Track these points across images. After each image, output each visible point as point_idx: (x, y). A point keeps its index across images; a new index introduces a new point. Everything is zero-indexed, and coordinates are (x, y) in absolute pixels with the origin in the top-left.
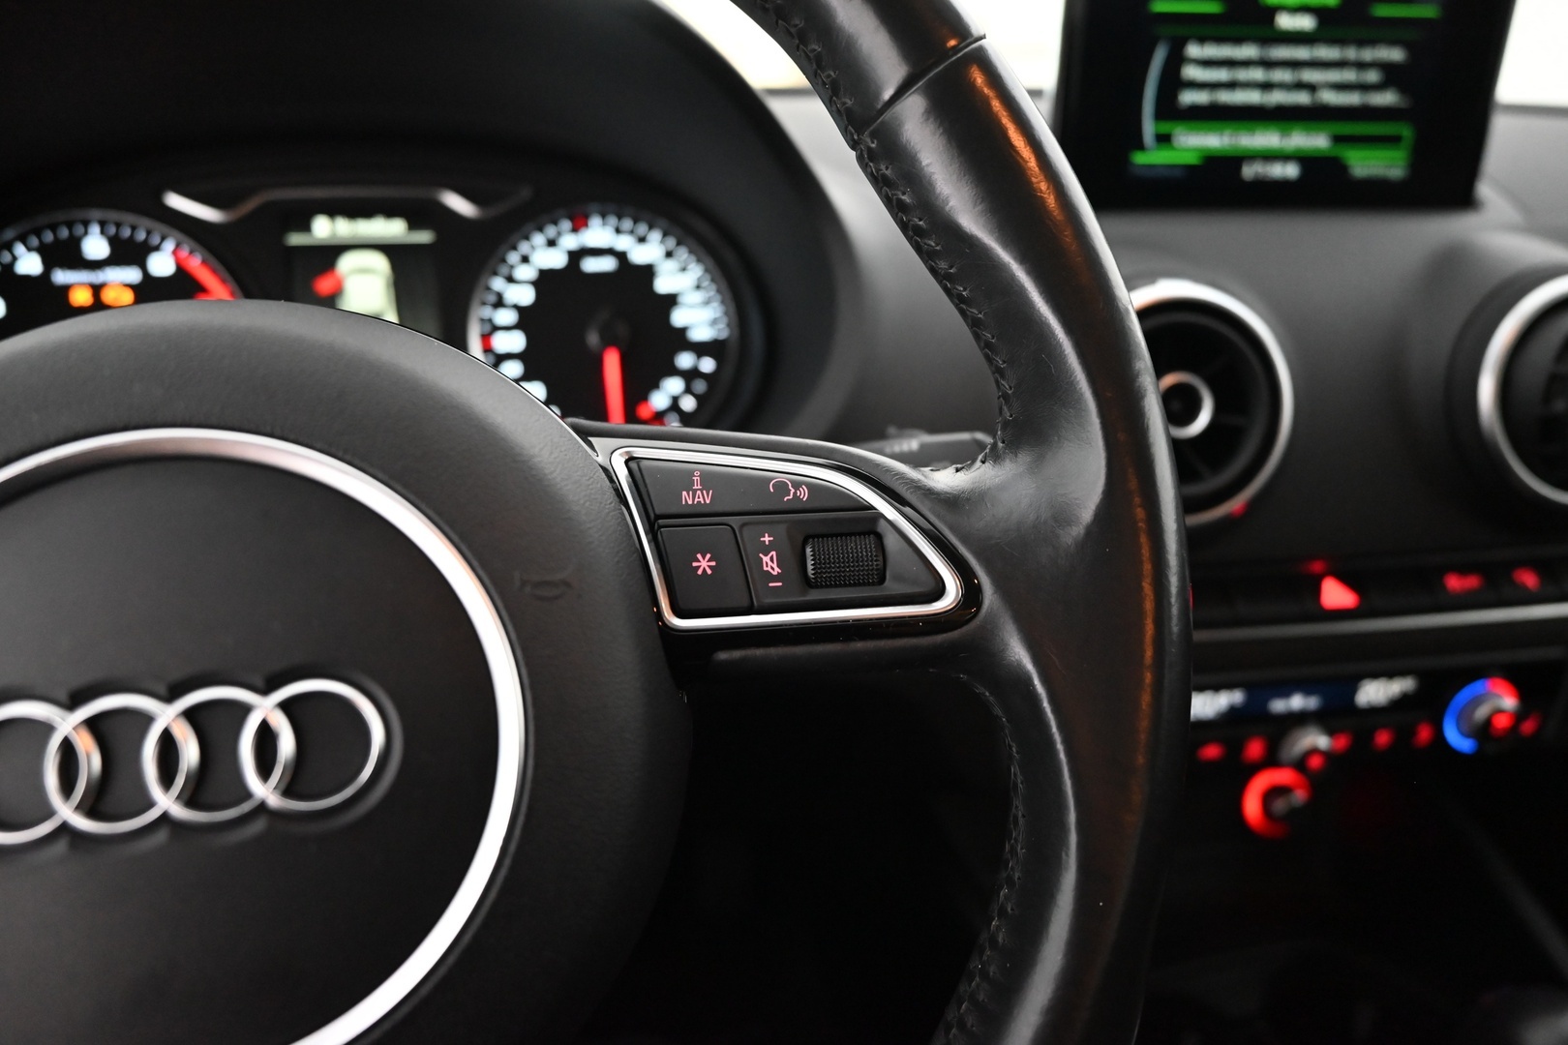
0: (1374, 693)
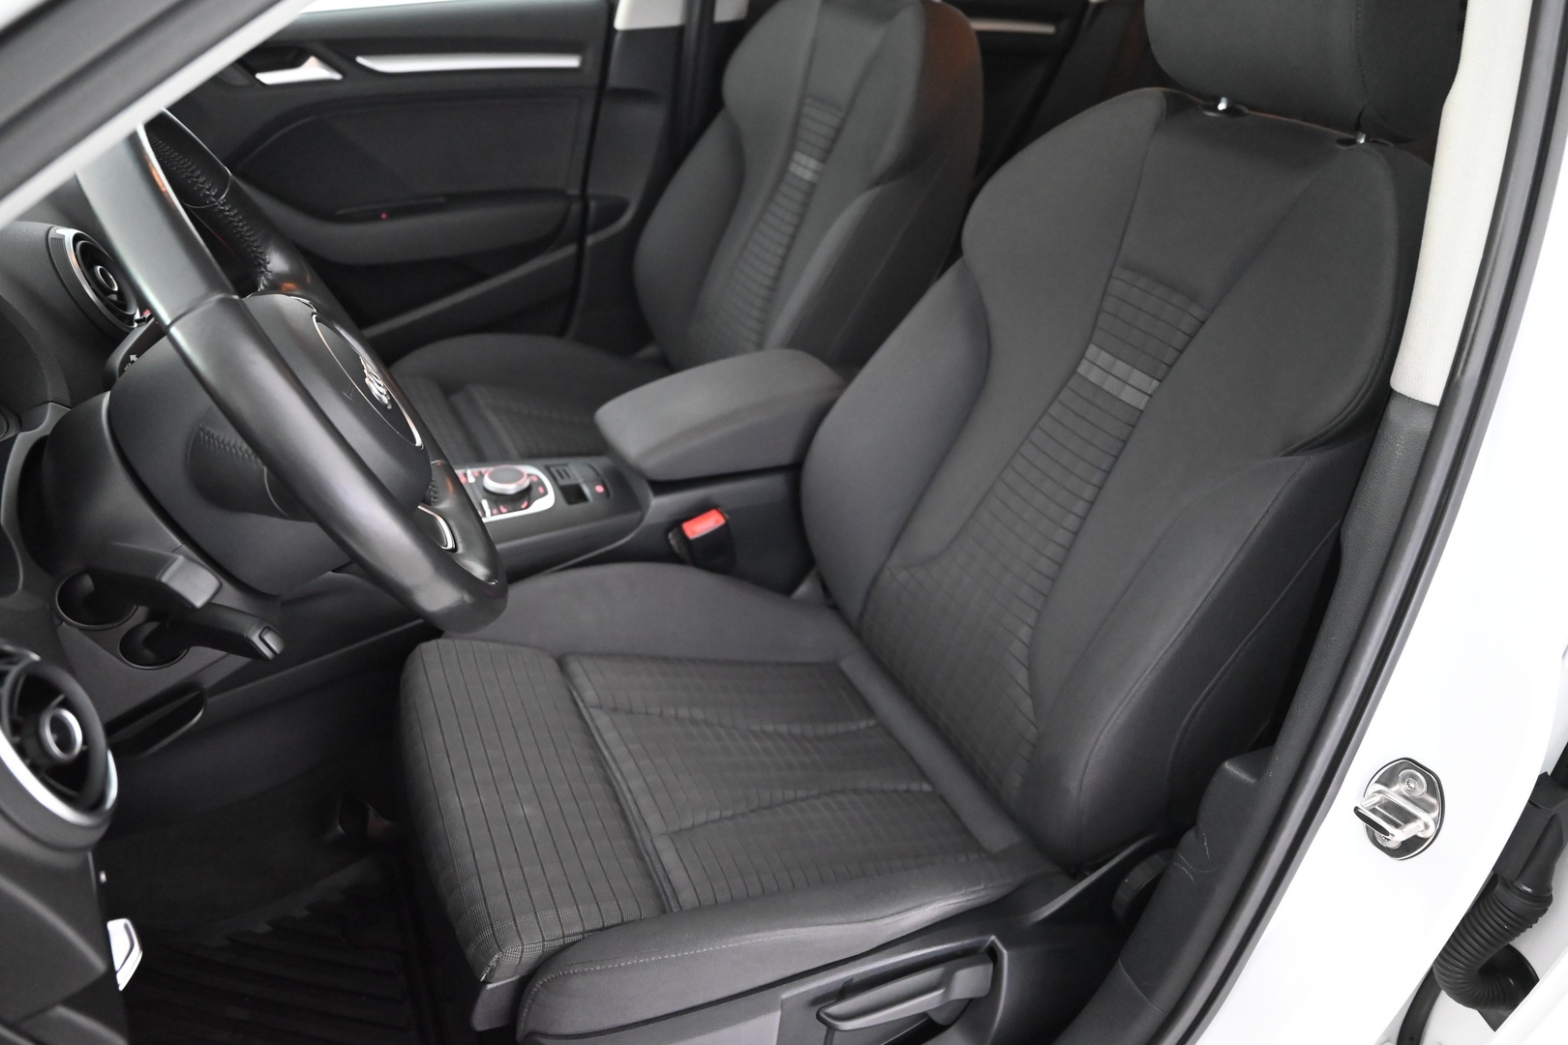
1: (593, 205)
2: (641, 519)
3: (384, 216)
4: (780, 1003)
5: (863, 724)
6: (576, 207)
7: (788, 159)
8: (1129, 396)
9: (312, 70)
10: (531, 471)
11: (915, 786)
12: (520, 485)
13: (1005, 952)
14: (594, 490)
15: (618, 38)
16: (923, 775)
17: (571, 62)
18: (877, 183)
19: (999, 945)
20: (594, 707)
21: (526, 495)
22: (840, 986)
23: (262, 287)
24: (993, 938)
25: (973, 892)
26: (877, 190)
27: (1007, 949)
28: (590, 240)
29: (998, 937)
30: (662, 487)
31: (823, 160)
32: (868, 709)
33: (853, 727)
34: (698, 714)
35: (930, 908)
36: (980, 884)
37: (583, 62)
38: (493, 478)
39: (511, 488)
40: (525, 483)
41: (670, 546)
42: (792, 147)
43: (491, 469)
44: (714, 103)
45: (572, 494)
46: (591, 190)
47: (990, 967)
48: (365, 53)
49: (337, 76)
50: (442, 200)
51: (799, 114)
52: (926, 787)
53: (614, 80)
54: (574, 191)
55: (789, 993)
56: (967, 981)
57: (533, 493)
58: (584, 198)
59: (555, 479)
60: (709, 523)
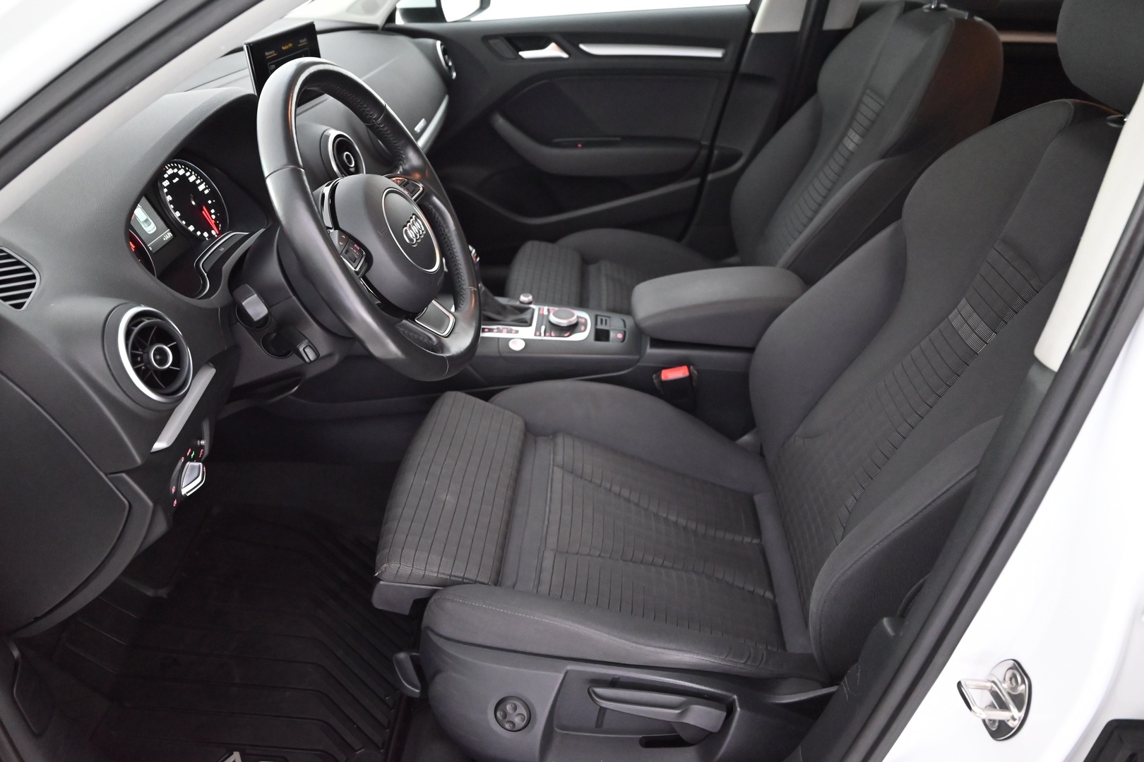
1: (716, 152)
2: (638, 361)
3: (580, 145)
4: (564, 671)
5: (748, 540)
6: (704, 152)
7: (844, 134)
8: (972, 341)
9: (552, 51)
10: (583, 315)
11: (760, 591)
12: (570, 322)
13: (739, 709)
14: (616, 336)
15: (752, 38)
16: (771, 587)
17: (717, 54)
18: (883, 157)
19: (737, 704)
20: (558, 466)
21: (572, 328)
22: (610, 679)
23: (399, 173)
24: (735, 697)
25: (731, 661)
26: (882, 161)
27: (740, 707)
28: (710, 177)
29: (739, 698)
30: (657, 343)
31: (862, 136)
32: (757, 531)
33: (738, 538)
34: (625, 493)
35: (688, 655)
36: (741, 659)
37: (725, 55)
38: (555, 315)
39: (564, 322)
40: (573, 320)
41: (653, 383)
42: (849, 126)
43: (556, 309)
44: (811, 89)
45: (601, 335)
46: (718, 143)
47: (725, 714)
48: (585, 42)
49: (565, 55)
50: (619, 139)
51: (860, 101)
52: (769, 595)
53: (744, 68)
54: (706, 143)
55: (571, 667)
56: (701, 716)
57: (578, 328)
58: (711, 148)
59: (596, 324)
60: (679, 373)
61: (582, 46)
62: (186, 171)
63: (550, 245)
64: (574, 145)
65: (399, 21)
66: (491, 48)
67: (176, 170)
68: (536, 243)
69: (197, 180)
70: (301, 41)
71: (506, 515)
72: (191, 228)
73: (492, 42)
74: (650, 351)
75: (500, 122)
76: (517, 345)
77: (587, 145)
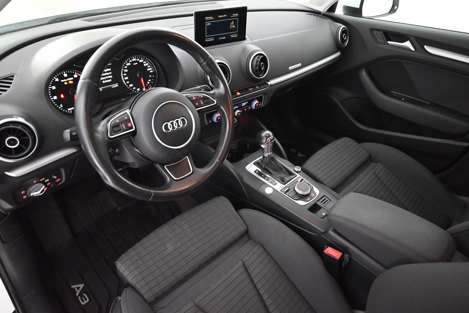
0: (244, 104)
3: (403, 99)
9: (407, 44)
10: (317, 192)
14: (322, 213)
20: (242, 261)
21: (303, 197)
23: (211, 92)
39: (299, 192)
40: (307, 192)
48: (428, 45)
49: (413, 49)
59: (318, 201)
60: (335, 254)
61: (425, 47)
62: (144, 61)
63: (356, 143)
64: (399, 98)
65: (339, 12)
66: (373, 36)
67: (138, 60)
68: (349, 139)
69: (148, 66)
70: (233, 15)
71: (189, 272)
72: (131, 85)
73: (375, 32)
74: (331, 232)
75: (364, 74)
76: (268, 191)
77: (407, 100)
